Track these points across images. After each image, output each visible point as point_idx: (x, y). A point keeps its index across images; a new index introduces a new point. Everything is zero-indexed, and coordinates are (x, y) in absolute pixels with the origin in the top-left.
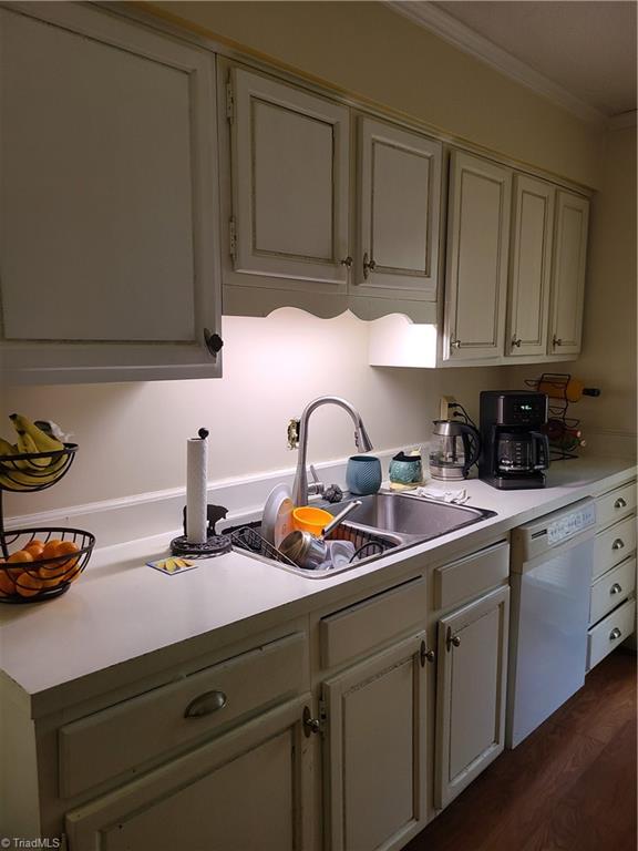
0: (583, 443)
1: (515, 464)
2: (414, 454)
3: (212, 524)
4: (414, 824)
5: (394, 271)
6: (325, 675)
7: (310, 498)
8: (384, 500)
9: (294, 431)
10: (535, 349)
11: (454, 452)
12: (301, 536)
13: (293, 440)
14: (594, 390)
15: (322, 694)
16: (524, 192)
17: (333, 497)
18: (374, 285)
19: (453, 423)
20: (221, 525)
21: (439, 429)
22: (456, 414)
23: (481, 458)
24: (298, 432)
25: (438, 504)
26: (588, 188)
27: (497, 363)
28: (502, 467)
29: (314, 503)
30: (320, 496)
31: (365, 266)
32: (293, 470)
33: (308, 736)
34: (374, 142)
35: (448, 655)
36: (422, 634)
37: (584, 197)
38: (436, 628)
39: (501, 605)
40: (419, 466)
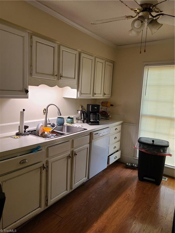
0: (110, 116)
1: (93, 120)
2: (72, 117)
3: (25, 130)
4: (66, 191)
5: (67, 77)
6: (48, 159)
7: (48, 126)
8: (65, 127)
9: (45, 111)
10: (100, 95)
11: (81, 117)
12: (45, 132)
13: (44, 113)
14: (112, 105)
15: (47, 162)
16: (97, 61)
17: (53, 126)
18: (62, 81)
19: (81, 111)
20: (27, 130)
21: (78, 112)
22: (83, 109)
23: (87, 119)
24: (46, 111)
25: (76, 128)
26: (113, 61)
27: (91, 98)
28: (91, 120)
29: (48, 127)
30: (50, 125)
31: (60, 76)
32: (44, 119)
33: (44, 170)
34: (63, 51)
35: (75, 157)
36: (69, 153)
37: (112, 63)
38: (72, 152)
39: (87, 148)
40: (73, 120)
